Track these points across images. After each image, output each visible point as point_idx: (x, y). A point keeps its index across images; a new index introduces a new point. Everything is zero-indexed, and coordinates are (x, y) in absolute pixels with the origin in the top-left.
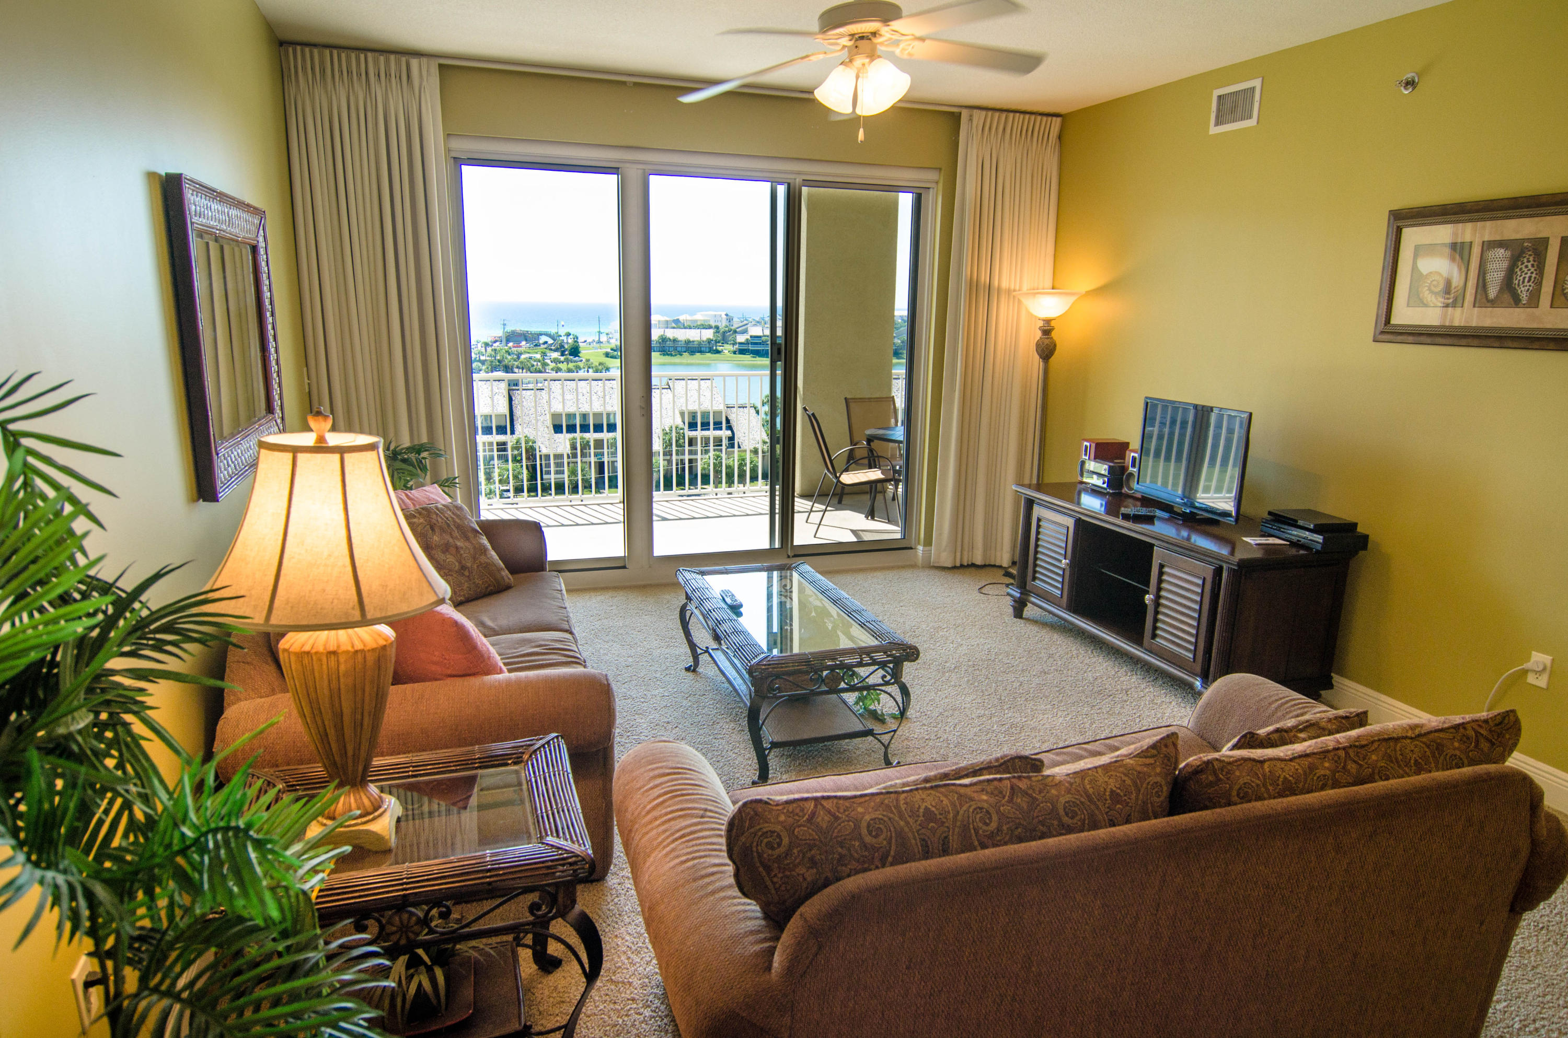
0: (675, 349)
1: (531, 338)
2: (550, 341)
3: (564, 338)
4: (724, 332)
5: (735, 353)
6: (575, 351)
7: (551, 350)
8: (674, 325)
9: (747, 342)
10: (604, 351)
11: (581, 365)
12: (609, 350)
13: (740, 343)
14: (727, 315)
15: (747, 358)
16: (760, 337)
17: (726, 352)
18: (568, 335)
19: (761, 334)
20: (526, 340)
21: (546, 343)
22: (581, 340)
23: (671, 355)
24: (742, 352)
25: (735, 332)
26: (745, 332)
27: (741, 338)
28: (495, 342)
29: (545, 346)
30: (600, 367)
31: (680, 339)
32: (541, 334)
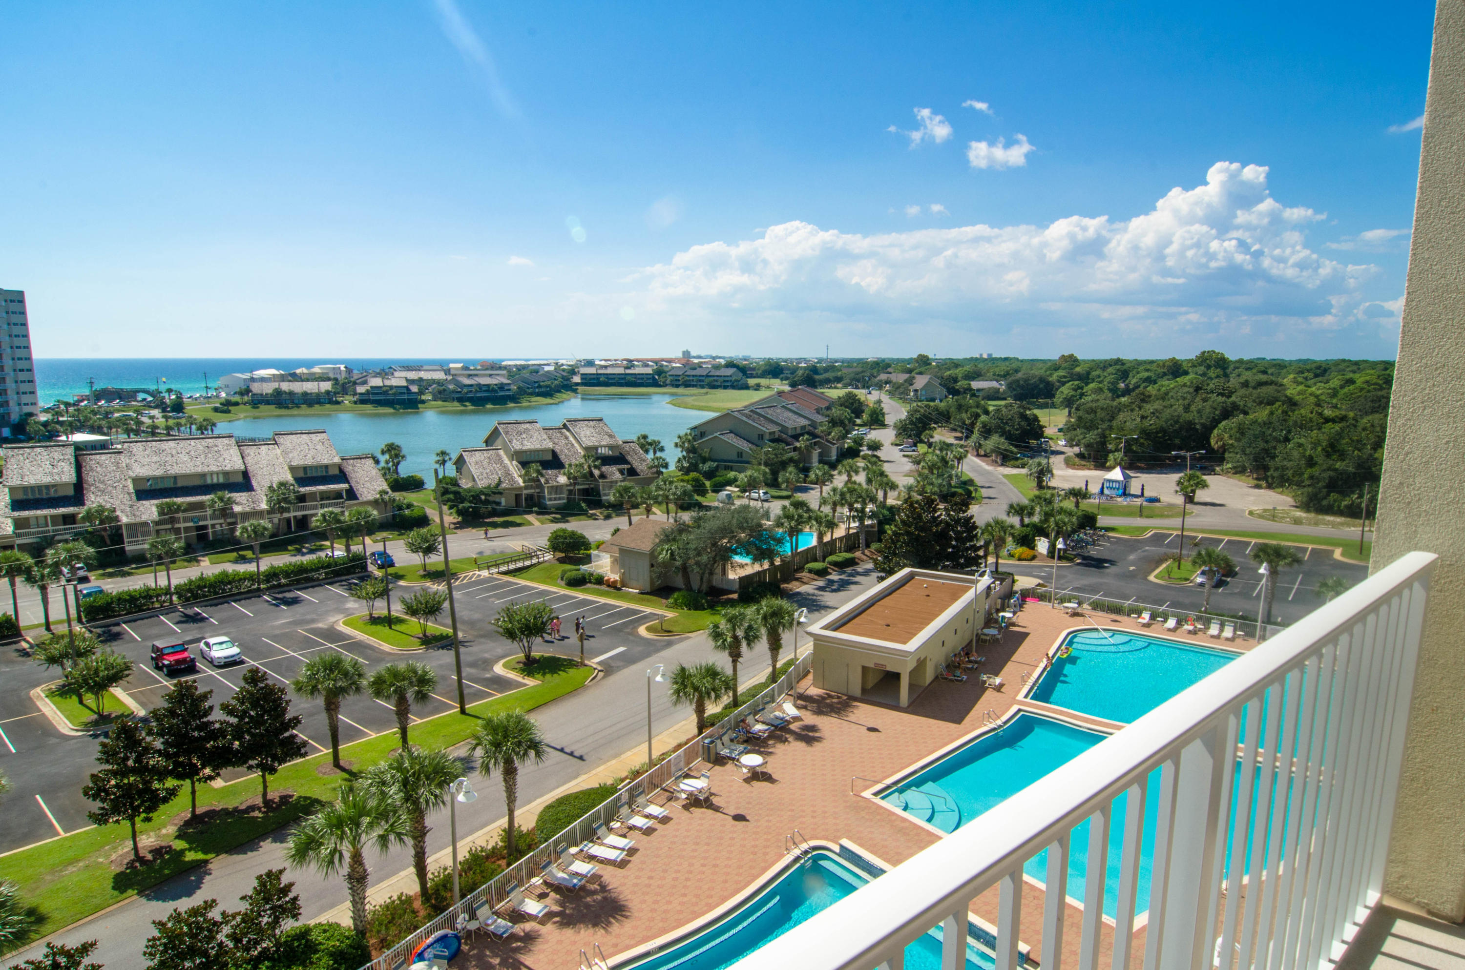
0: (293, 402)
1: (126, 396)
2: (150, 399)
3: (167, 395)
4: (344, 385)
5: (355, 403)
6: (178, 407)
7: (151, 407)
8: (290, 378)
9: (368, 392)
10: (213, 405)
11: (183, 421)
12: (218, 405)
13: (360, 394)
14: (346, 367)
15: (369, 408)
16: (381, 387)
17: (346, 402)
18: (170, 391)
19: (381, 384)
20: (121, 398)
21: (144, 400)
22: (186, 395)
23: (288, 408)
24: (363, 402)
25: (355, 383)
26: (365, 383)
27: (361, 389)
28: (82, 401)
29: (144, 403)
30: (205, 423)
31: (296, 391)
32: (139, 392)
